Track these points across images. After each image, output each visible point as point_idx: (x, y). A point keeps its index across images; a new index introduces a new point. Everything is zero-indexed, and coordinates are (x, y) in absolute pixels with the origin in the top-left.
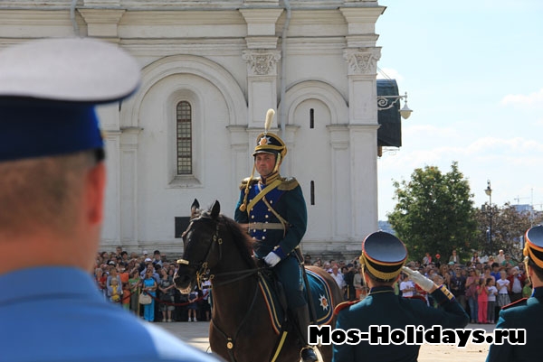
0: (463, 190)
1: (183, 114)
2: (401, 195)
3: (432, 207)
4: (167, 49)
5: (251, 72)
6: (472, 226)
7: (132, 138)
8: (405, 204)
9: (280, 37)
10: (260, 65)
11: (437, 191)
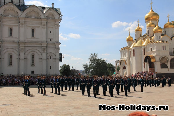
0: (69, 67)
1: (33, 56)
2: (61, 68)
3: (65, 69)
4: (31, 48)
5: (43, 51)
6: (70, 72)
7: (26, 60)
8: (62, 69)
9: (46, 47)
10: (44, 50)
11: (66, 68)
